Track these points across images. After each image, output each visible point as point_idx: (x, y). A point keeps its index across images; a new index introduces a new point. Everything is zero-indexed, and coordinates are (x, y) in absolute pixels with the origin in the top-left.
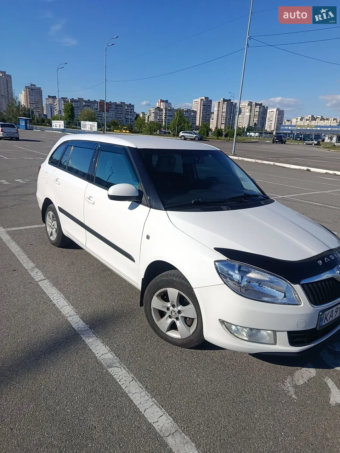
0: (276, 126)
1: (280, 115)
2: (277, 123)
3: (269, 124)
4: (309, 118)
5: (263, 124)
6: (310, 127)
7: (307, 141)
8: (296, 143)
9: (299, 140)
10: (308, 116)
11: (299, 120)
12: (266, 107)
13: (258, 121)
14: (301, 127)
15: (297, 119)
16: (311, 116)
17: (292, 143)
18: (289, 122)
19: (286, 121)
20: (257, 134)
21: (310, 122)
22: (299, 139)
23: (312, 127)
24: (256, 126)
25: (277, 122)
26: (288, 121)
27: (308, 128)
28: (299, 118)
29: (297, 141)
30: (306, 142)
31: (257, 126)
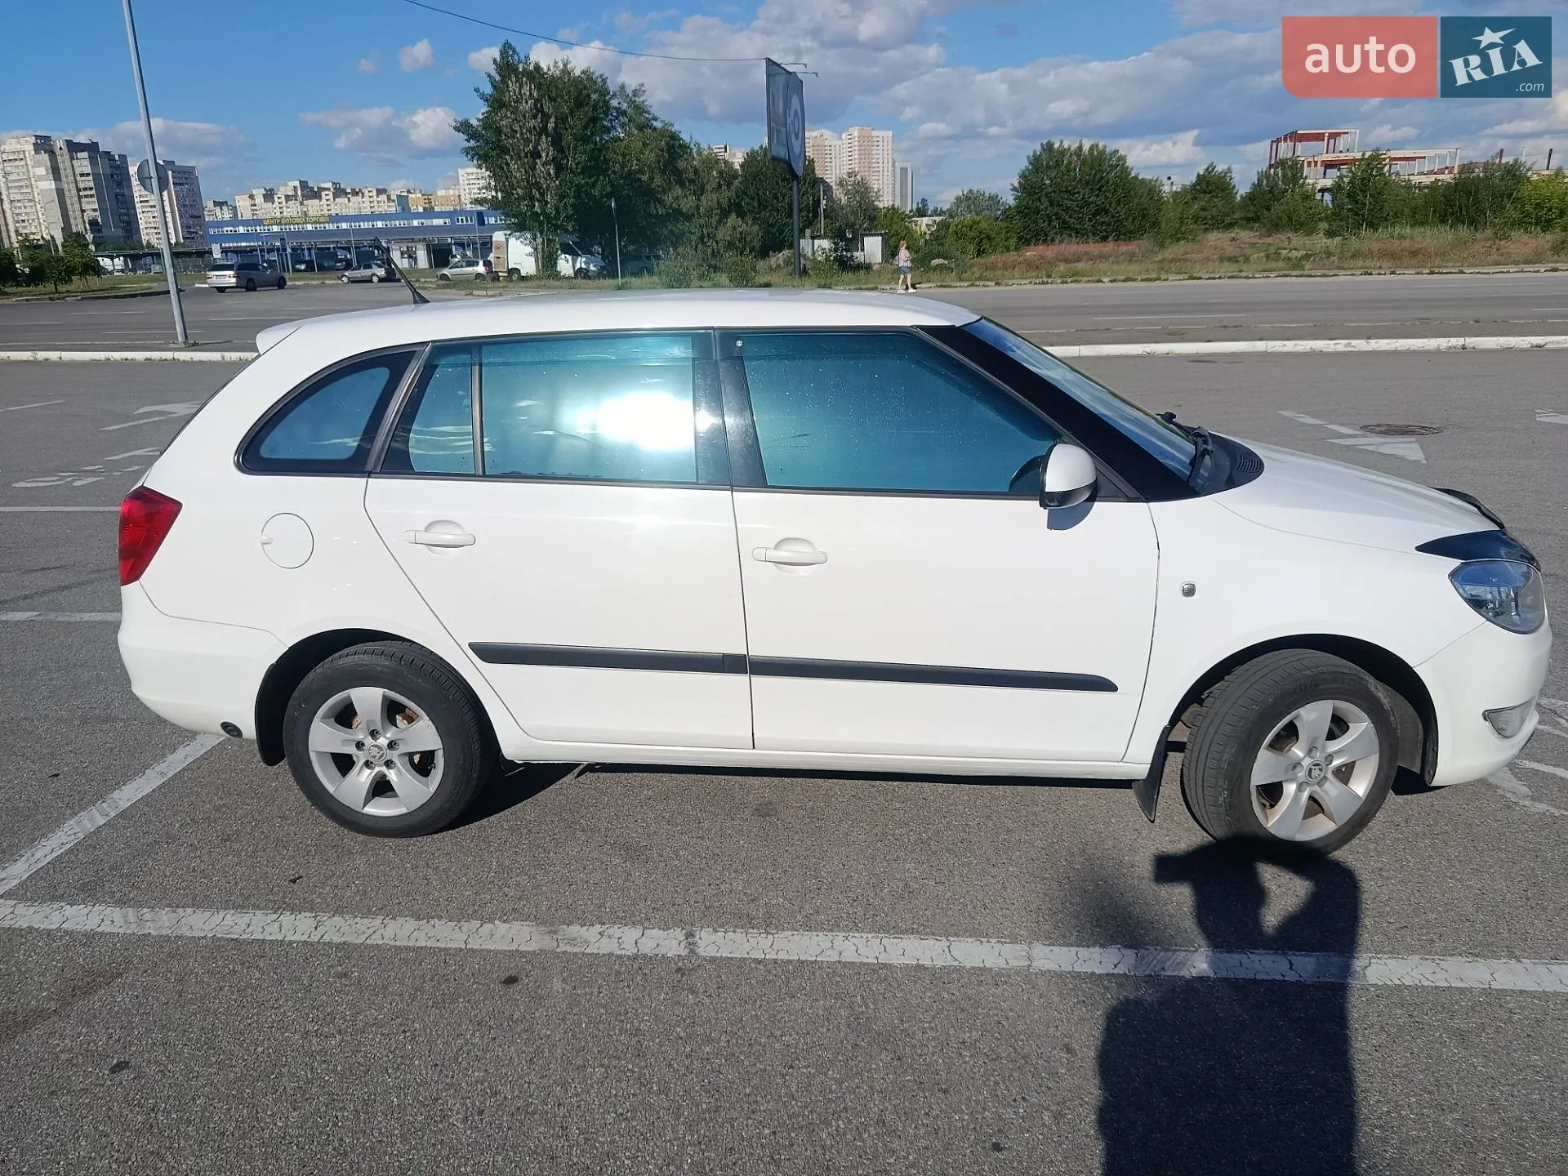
0: (182, 227)
1: (183, 184)
2: (181, 217)
3: (151, 220)
4: (293, 193)
5: (128, 223)
6: (315, 222)
7: (350, 272)
8: (315, 282)
9: (304, 271)
10: (286, 185)
11: (259, 200)
12: (117, 158)
13: (102, 210)
14: (280, 224)
15: (252, 197)
16: (297, 184)
17: (297, 283)
18: (225, 208)
19: (210, 204)
20: (119, 262)
21: (302, 204)
22: (303, 267)
23: (320, 223)
24: (99, 231)
25: (179, 210)
26: (219, 204)
27: (310, 227)
28: (259, 194)
29: (297, 275)
30: (346, 274)
31: (105, 232)
